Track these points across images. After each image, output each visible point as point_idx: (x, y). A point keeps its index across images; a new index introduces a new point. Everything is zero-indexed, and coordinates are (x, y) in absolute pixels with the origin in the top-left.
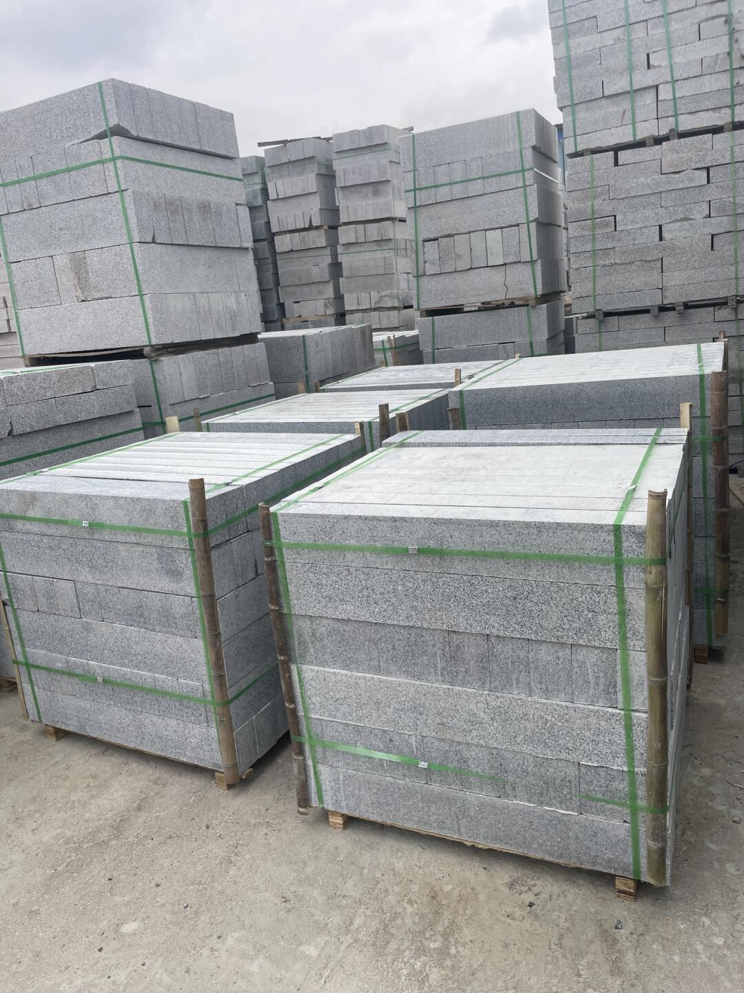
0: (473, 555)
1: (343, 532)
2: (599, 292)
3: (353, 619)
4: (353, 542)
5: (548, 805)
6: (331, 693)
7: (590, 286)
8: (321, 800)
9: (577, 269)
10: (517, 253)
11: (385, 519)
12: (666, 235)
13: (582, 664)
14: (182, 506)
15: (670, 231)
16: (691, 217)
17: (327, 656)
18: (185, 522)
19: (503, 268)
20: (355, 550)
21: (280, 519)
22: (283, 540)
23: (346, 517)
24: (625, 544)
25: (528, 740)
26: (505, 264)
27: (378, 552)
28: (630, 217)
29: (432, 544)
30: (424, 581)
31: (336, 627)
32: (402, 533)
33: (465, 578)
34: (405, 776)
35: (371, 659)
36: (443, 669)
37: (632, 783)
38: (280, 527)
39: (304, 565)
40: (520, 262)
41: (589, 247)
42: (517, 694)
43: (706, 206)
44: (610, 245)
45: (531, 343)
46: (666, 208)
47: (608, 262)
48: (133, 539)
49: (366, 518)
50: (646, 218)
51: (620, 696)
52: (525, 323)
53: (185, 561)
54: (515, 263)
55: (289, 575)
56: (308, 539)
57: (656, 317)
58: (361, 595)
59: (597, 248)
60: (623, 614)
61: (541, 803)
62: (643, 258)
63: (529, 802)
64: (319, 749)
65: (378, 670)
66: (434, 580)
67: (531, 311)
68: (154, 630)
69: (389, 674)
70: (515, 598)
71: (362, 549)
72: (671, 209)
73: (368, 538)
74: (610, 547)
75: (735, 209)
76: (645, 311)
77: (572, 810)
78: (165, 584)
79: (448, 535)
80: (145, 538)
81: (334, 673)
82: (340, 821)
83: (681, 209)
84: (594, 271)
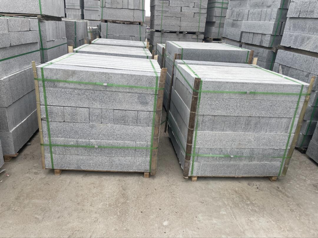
0: (264, 93)
1: (225, 87)
2: (163, 24)
3: (219, 115)
4: (227, 90)
5: (262, 161)
6: (206, 139)
7: (160, 22)
8: (192, 173)
9: (157, 16)
10: (138, 6)
11: (240, 83)
12: (182, 10)
13: (282, 123)
14: (155, 78)
15: (184, 9)
16: (189, 6)
17: (206, 127)
18: (155, 84)
19: (133, 10)
20: (227, 93)
21: (203, 82)
22: (202, 90)
23: (227, 82)
24: (303, 90)
25: (263, 145)
26: (134, 9)
27: (235, 93)
28: (174, 2)
29: (253, 91)
30: (247, 102)
31: (212, 118)
32: (244, 87)
33: (259, 100)
34: (223, 161)
35: (221, 127)
36: (244, 128)
37: (285, 152)
38: (202, 85)
39: (207, 98)
40: (139, 9)
41: (161, 9)
42: (263, 132)
43: (193, 4)
44: (167, 10)
45: (140, 37)
46: (183, 2)
47: (166, 15)
48: (128, 90)
49: (234, 83)
50: (178, 4)
51: (289, 130)
52: (139, 30)
53: (151, 99)
54: (137, 9)
55: (201, 102)
56: (211, 90)
57: (177, 35)
58: (225, 107)
59: (163, 10)
60: (297, 108)
61: (261, 161)
62: (176, 16)
63: (258, 161)
64: (196, 158)
65: (223, 130)
66: (250, 101)
67: (141, 27)
68: (129, 125)
69: (226, 131)
70: (271, 106)
71: (230, 93)
72: (184, 2)
73: (233, 89)
74: (300, 91)
75: (200, 7)
76: (175, 32)
77: (268, 162)
78: (139, 107)
79: (258, 88)
80: (134, 90)
81: (208, 133)
82: (196, 179)
83: (187, 3)
84: (162, 17)
